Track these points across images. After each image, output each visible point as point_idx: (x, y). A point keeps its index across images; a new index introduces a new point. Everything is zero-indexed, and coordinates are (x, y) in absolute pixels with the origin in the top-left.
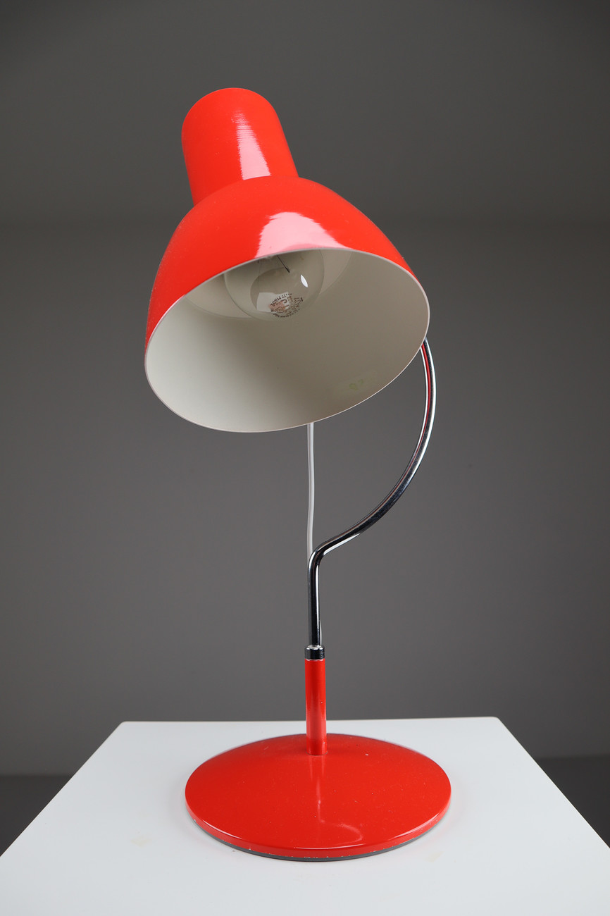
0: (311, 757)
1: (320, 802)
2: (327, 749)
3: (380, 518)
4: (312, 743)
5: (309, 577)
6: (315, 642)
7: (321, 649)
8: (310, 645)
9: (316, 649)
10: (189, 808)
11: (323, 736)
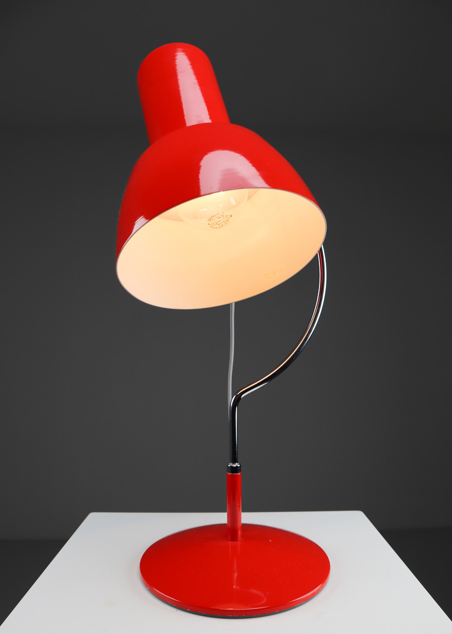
0: (230, 543)
1: (236, 574)
2: (242, 536)
3: (283, 371)
4: (231, 530)
6: (234, 460)
7: (239, 466)
8: (230, 463)
9: (234, 466)
10: (142, 577)
11: (239, 526)
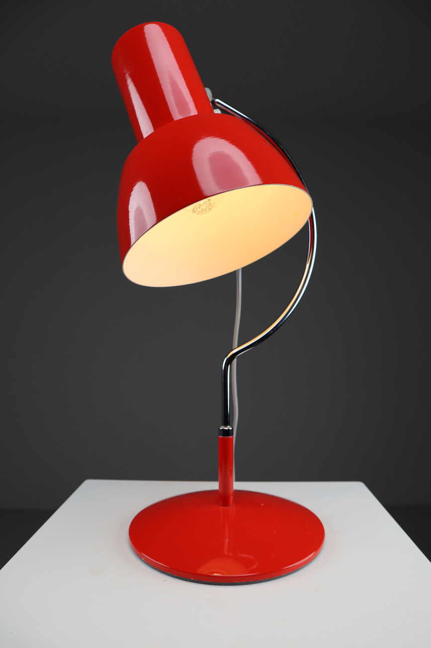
0: (222, 508)
1: (227, 540)
2: (234, 502)
4: (223, 497)
5: (223, 375)
6: (226, 423)
7: (231, 429)
8: (222, 425)
9: (226, 429)
11: (231, 492)
